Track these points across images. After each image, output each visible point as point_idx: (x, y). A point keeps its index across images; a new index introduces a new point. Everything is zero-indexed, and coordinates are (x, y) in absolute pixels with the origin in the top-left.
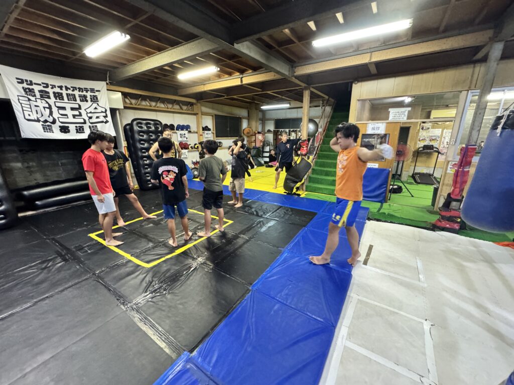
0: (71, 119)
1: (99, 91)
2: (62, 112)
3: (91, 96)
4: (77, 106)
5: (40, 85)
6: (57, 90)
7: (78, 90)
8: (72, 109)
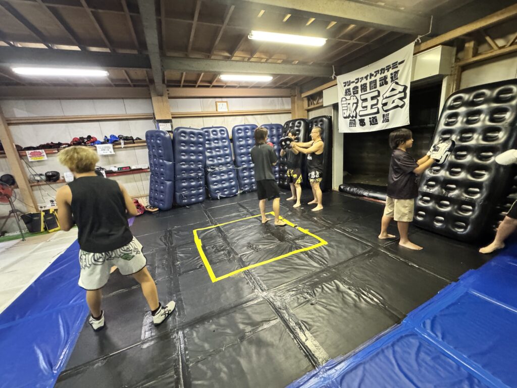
0: (369, 111)
1: (402, 62)
2: (365, 104)
3: (392, 74)
4: (376, 94)
5: (353, 82)
6: (364, 81)
7: (380, 72)
8: (373, 98)
